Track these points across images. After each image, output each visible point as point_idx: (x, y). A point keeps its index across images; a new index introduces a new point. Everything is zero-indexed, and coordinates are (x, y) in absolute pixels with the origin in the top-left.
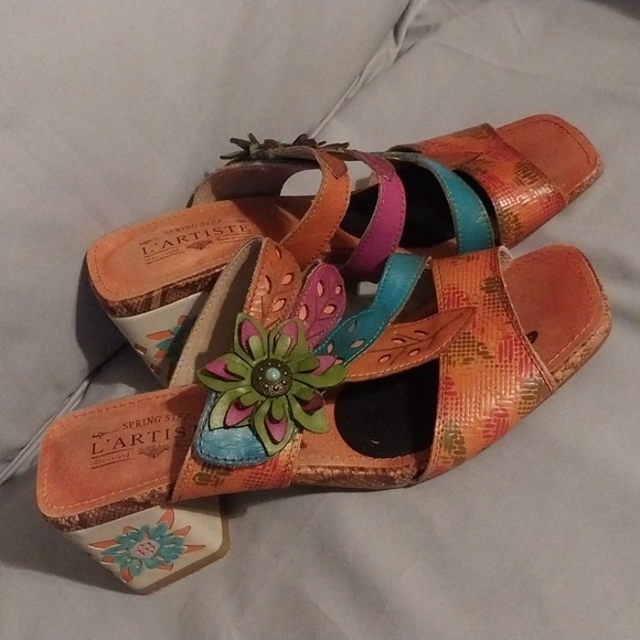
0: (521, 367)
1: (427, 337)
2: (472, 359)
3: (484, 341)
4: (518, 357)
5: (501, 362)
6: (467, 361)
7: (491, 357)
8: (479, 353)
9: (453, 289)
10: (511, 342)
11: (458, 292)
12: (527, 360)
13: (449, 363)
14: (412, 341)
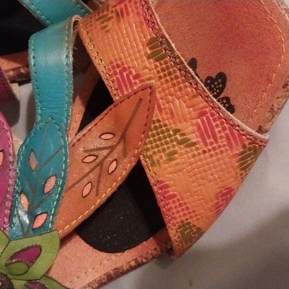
0: (230, 144)
1: (116, 139)
2: (175, 152)
3: (179, 126)
4: (223, 134)
5: (206, 145)
6: (171, 156)
7: (194, 144)
8: (180, 143)
9: (118, 66)
10: (208, 118)
11: (125, 69)
12: (233, 134)
13: (153, 164)
14: (105, 152)
